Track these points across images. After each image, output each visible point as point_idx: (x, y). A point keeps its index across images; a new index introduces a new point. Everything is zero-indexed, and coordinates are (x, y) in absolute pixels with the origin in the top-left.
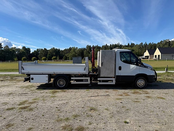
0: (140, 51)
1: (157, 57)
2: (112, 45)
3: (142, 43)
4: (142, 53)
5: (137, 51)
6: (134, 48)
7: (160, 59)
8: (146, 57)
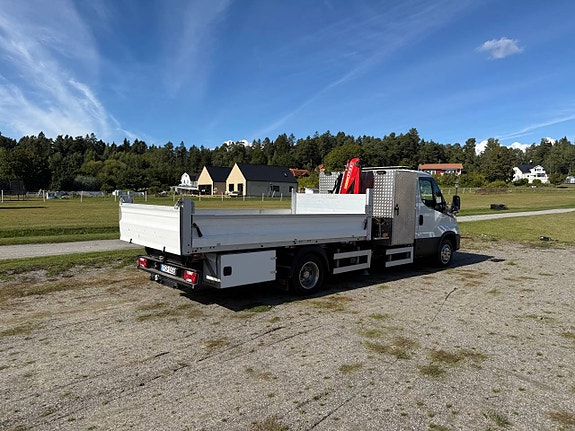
0: (169, 168)
1: (236, 189)
2: (63, 138)
3: (170, 145)
4: (176, 175)
5: (160, 169)
6: (147, 157)
7: (244, 194)
8: (201, 187)
